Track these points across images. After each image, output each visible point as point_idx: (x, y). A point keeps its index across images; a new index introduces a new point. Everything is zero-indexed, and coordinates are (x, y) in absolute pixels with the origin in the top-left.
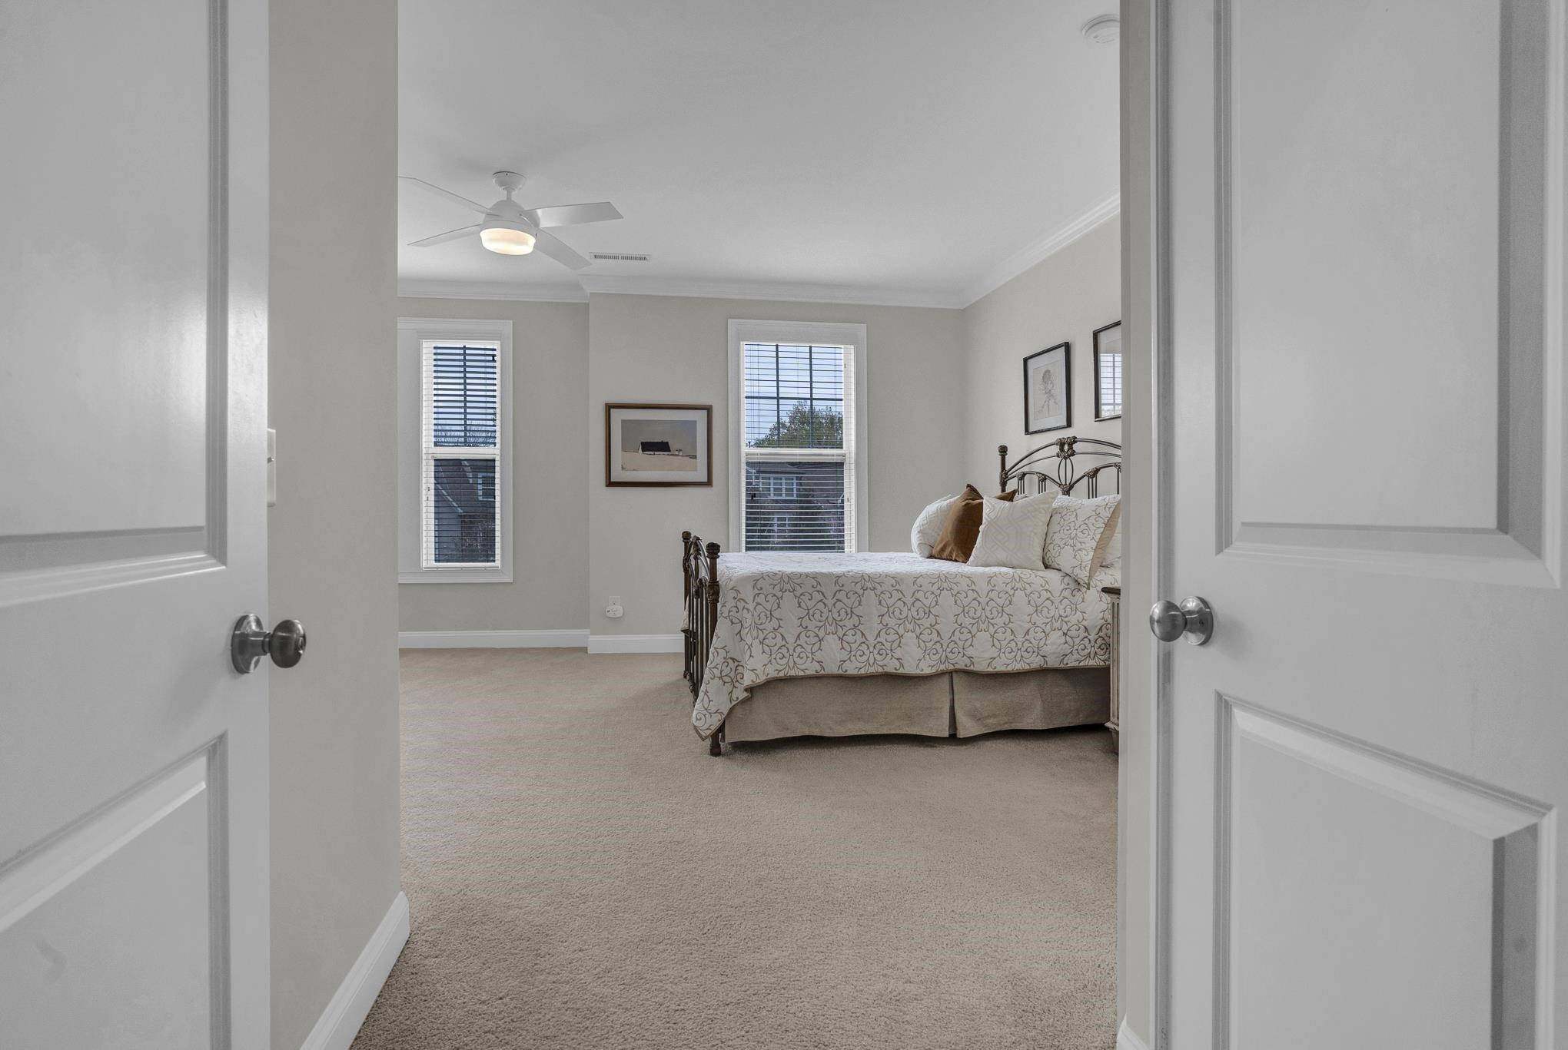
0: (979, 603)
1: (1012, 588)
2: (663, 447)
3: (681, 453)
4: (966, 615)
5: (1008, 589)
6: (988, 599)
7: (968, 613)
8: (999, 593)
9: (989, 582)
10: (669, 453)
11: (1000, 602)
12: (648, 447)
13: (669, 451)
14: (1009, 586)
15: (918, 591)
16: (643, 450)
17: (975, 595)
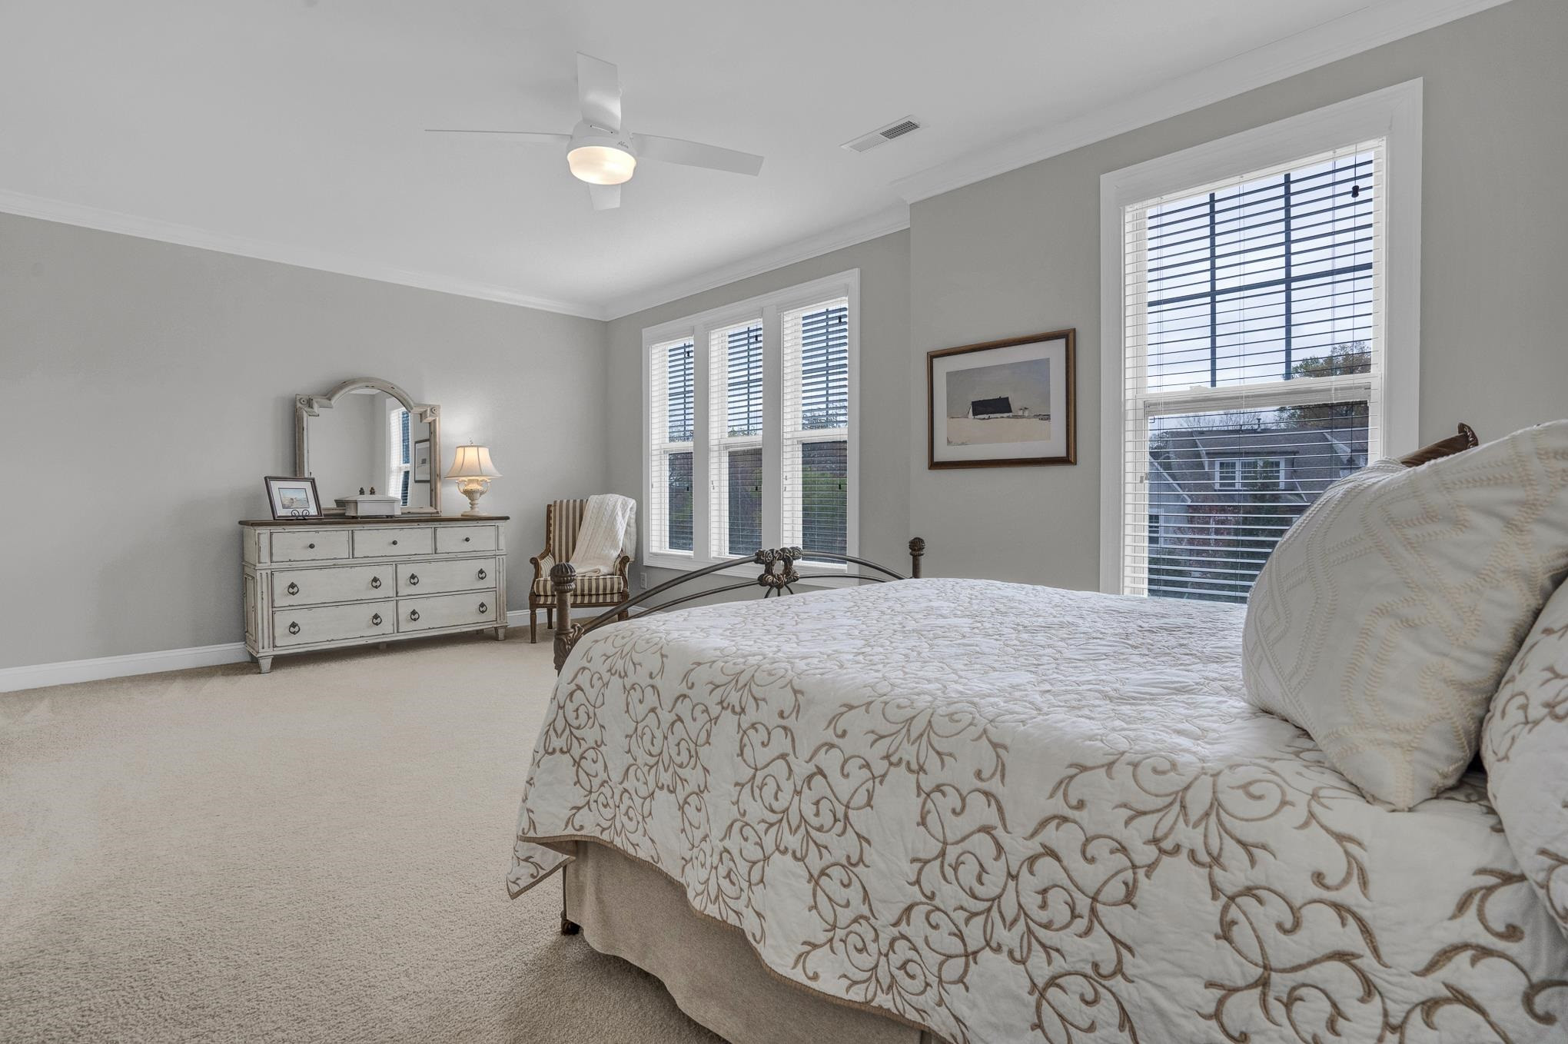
0: (1000, 848)
1: (1155, 841)
2: (1001, 406)
3: (1026, 413)
4: (949, 871)
5: (1136, 836)
6: (1034, 847)
7: (955, 869)
8: (1088, 841)
9: (1063, 784)
10: (1011, 414)
11: (1090, 876)
12: (982, 407)
13: (1010, 411)
14: (1145, 825)
15: (832, 746)
16: (975, 414)
17: (991, 816)
